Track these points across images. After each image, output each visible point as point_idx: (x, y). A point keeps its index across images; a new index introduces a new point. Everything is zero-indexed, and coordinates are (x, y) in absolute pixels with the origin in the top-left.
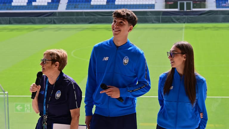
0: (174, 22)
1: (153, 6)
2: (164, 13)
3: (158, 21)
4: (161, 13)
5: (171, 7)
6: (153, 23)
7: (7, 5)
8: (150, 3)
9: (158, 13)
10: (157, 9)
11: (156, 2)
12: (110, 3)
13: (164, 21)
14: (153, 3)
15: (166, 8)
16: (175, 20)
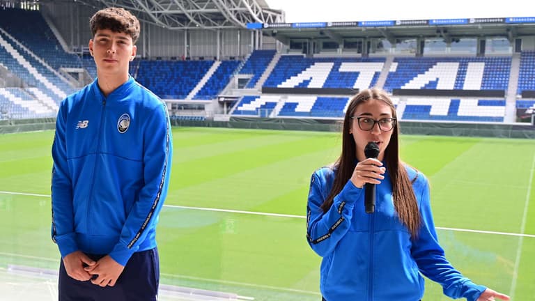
0: (525, 138)
1: (501, 119)
2: (515, 127)
3: (507, 136)
4: (511, 127)
5: (523, 121)
6: (500, 137)
7: (338, 111)
8: (499, 115)
9: (507, 127)
10: (506, 122)
11: (505, 115)
12: (452, 114)
13: (514, 136)
14: (502, 115)
15: (517, 121)
16: (526, 135)
